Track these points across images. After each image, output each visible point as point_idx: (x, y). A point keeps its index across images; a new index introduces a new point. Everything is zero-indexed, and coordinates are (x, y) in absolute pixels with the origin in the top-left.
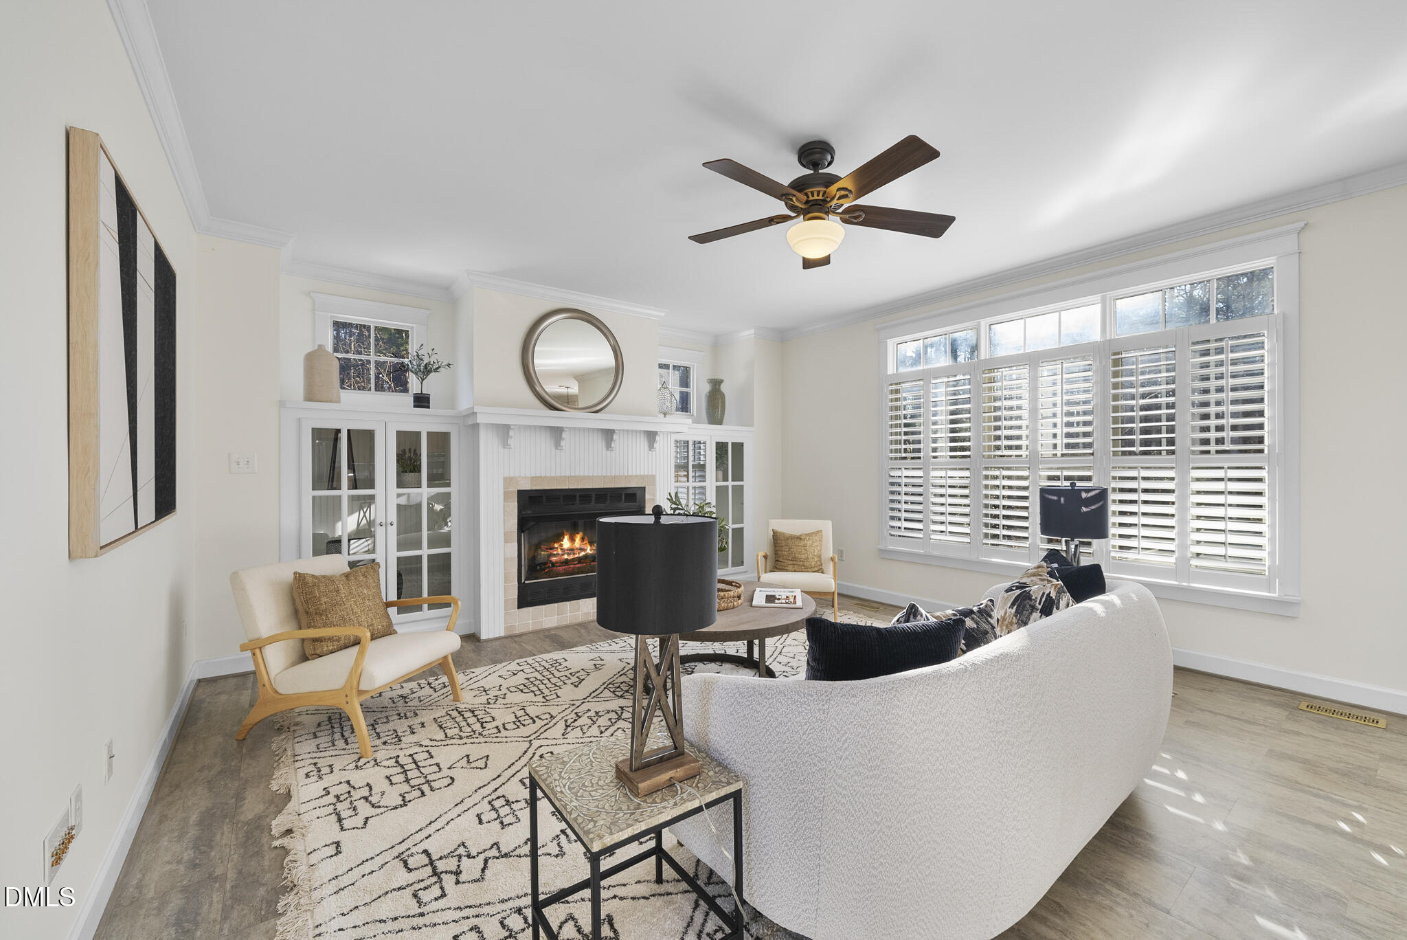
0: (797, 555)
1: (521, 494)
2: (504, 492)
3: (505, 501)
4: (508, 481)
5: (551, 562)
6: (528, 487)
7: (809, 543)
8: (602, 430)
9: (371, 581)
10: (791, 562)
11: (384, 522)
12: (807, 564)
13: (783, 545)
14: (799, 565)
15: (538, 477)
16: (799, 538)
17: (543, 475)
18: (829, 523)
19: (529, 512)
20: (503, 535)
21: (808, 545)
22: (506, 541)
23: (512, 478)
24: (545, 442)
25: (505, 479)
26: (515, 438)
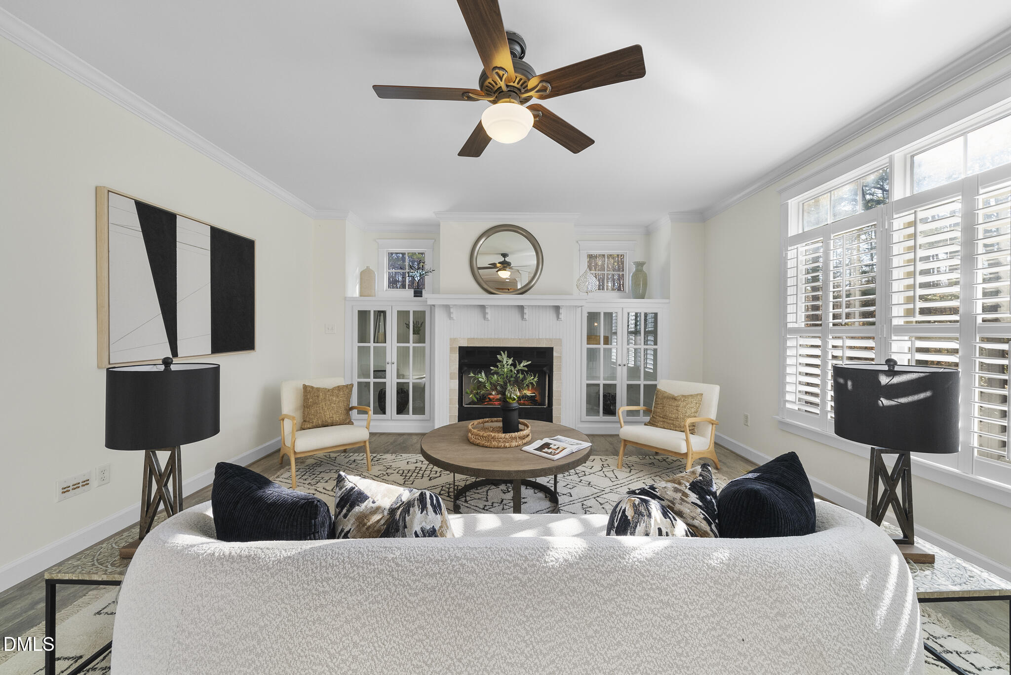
0: (668, 414)
1: (461, 349)
2: (450, 348)
3: (450, 353)
4: (453, 340)
5: (489, 398)
6: (465, 344)
7: (682, 404)
8: (518, 306)
9: (341, 393)
10: (662, 419)
11: (390, 362)
12: (677, 423)
13: (659, 403)
14: (668, 423)
15: (472, 338)
16: (674, 399)
17: (476, 337)
18: (717, 388)
19: (466, 361)
20: (449, 375)
21: (681, 406)
22: (451, 378)
23: (455, 339)
24: (476, 315)
25: (450, 339)
26: (455, 313)
